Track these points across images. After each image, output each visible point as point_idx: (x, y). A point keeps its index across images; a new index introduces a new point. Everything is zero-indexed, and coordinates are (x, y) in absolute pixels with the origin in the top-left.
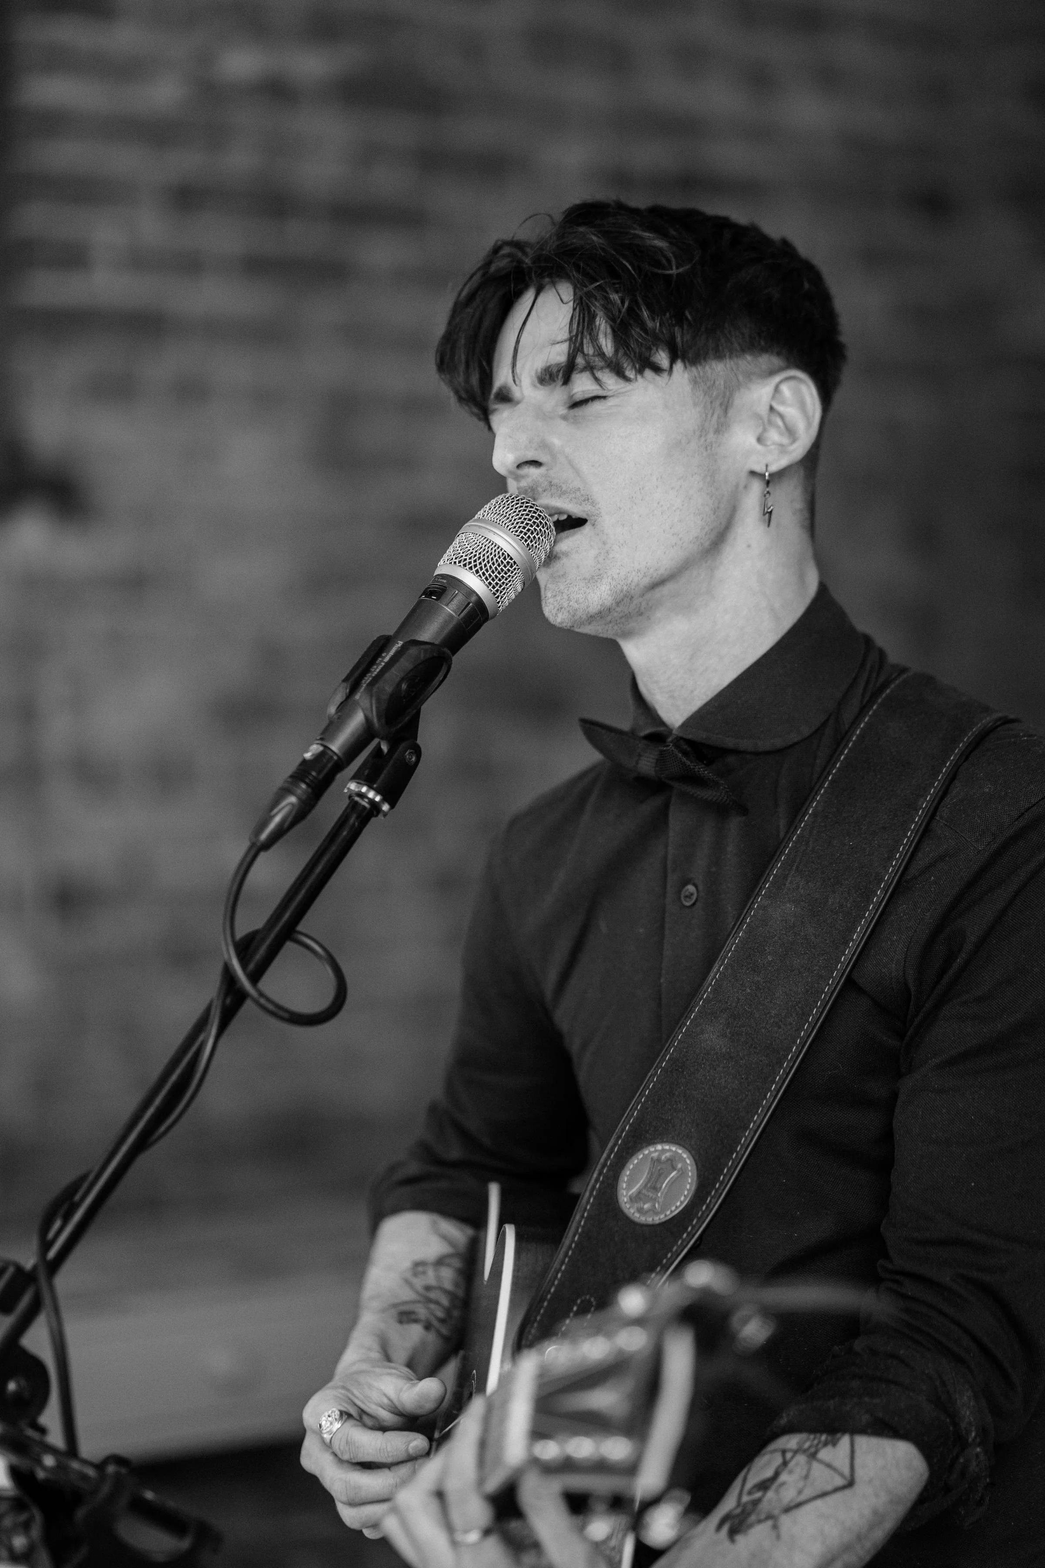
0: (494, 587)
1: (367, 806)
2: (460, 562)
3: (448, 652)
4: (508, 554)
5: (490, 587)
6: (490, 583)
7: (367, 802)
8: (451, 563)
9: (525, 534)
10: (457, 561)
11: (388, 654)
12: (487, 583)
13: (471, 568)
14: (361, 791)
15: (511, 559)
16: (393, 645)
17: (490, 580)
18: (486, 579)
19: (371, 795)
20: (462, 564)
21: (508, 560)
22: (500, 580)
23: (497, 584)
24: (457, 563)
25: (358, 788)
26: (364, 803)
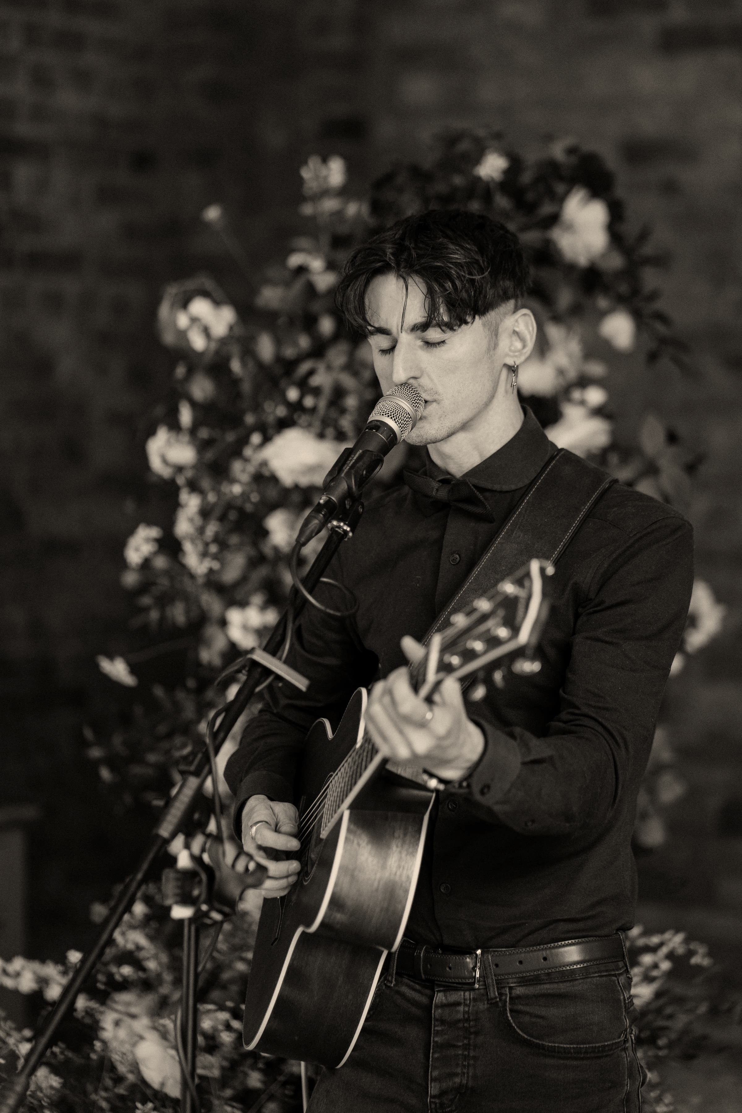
0: (402, 428)
1: (342, 533)
2: (386, 414)
3: (382, 456)
4: (408, 413)
5: (400, 428)
6: (400, 426)
7: (342, 531)
8: (381, 415)
9: (415, 404)
10: (384, 414)
11: (355, 455)
12: (399, 425)
13: (391, 418)
14: (340, 525)
15: (409, 415)
16: (357, 452)
17: (400, 424)
18: (399, 424)
19: (345, 528)
20: (387, 415)
21: (408, 415)
22: (404, 425)
23: (403, 427)
24: (384, 415)
25: (338, 523)
26: (340, 531)
